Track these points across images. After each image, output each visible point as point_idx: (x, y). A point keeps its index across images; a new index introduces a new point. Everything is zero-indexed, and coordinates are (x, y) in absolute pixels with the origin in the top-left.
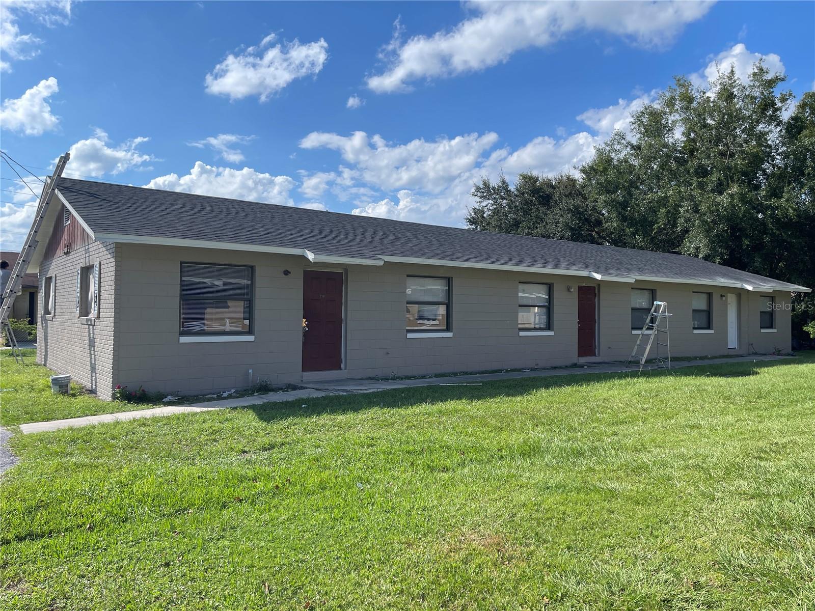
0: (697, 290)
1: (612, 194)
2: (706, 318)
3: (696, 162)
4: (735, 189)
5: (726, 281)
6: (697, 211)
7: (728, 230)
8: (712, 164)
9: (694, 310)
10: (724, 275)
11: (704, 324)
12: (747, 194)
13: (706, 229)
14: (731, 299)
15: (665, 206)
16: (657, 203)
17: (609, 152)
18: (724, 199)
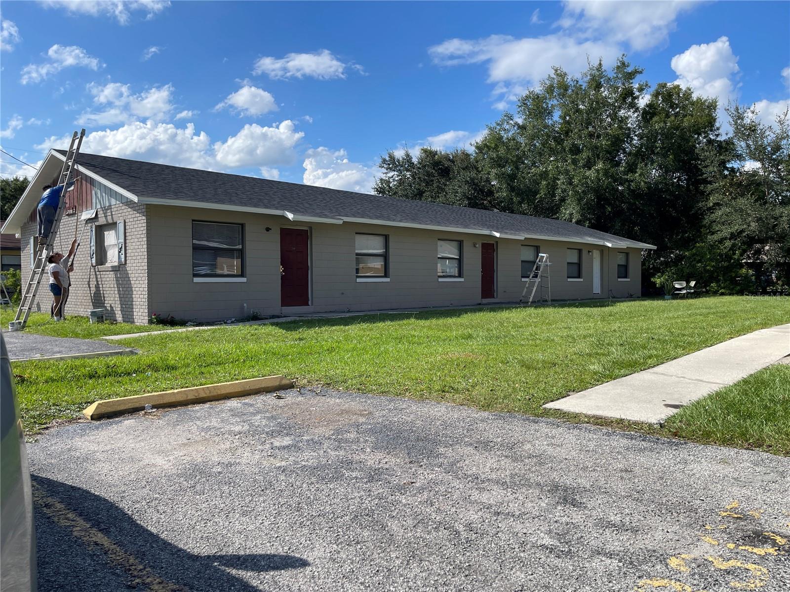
0: (570, 246)
1: (502, 167)
2: (577, 269)
3: (570, 142)
4: (600, 165)
5: (592, 239)
6: (571, 184)
7: (594, 199)
8: (583, 144)
9: (568, 263)
10: (591, 236)
11: (576, 274)
12: (610, 169)
13: (577, 198)
14: (596, 254)
15: (545, 179)
16: (539, 176)
17: (499, 130)
18: (591, 173)
